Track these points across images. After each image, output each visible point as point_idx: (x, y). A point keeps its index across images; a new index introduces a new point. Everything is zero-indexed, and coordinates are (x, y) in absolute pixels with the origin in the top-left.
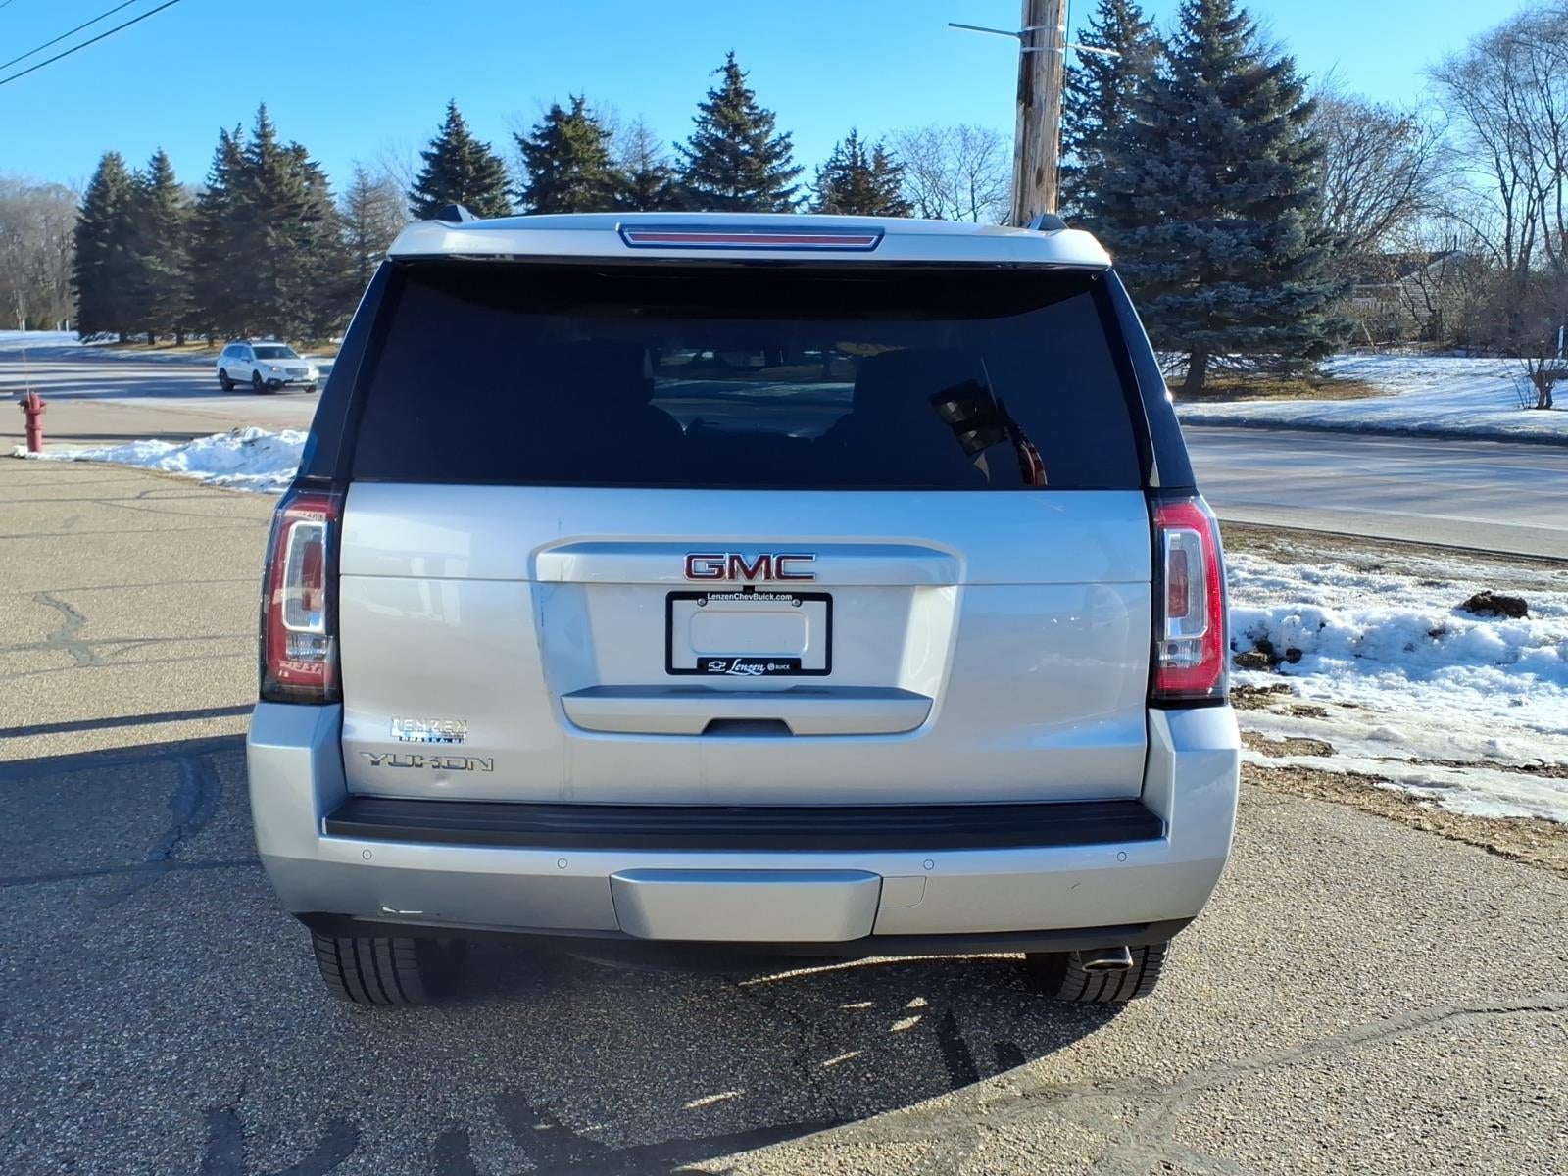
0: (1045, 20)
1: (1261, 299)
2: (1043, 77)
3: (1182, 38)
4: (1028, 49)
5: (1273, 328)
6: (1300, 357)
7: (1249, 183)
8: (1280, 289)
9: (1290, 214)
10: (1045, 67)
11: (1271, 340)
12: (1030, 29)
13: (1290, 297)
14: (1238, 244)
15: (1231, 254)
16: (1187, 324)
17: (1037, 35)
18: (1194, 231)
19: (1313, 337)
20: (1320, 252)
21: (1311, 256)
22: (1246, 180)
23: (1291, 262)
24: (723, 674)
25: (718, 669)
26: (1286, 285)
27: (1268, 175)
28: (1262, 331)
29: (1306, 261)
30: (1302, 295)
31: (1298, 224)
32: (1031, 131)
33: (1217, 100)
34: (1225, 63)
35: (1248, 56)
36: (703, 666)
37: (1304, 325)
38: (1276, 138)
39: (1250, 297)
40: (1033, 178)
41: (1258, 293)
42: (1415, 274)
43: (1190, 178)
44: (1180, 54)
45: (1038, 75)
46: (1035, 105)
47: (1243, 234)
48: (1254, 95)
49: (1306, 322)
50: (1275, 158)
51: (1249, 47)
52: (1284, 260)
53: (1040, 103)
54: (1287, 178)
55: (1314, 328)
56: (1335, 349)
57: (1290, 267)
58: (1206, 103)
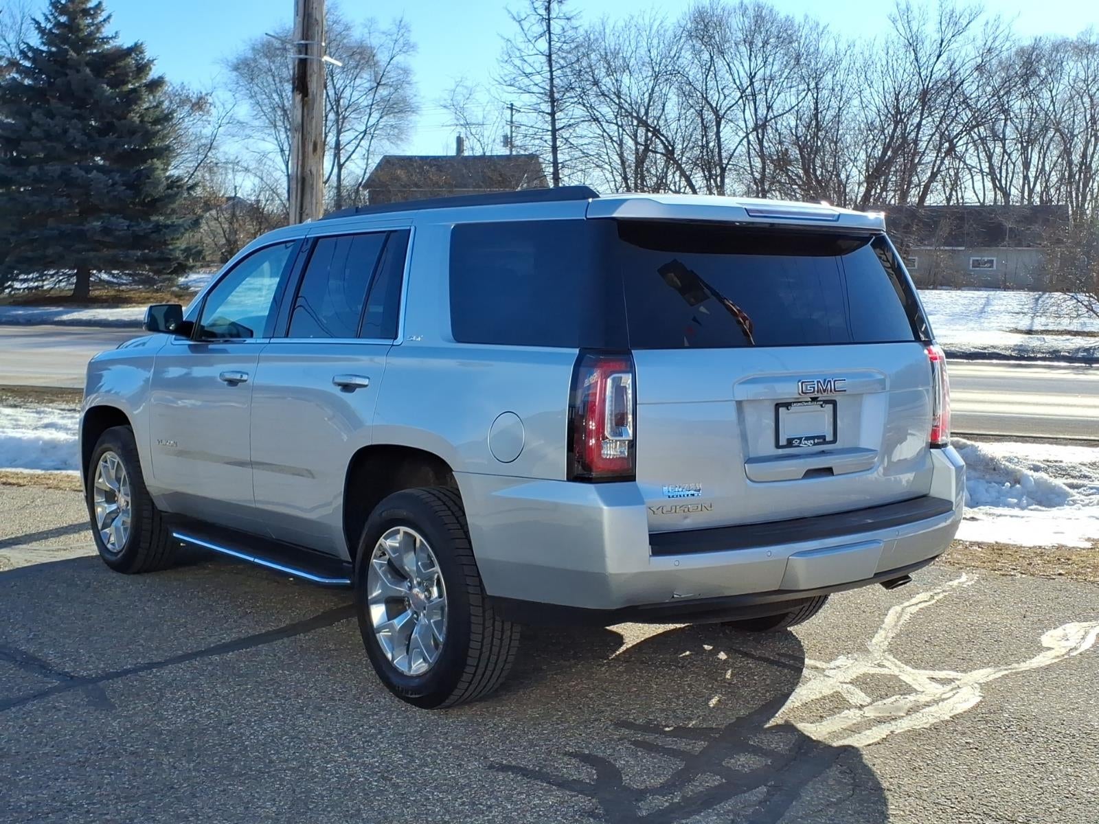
0: (314, 38)
1: (135, 228)
2: (315, 78)
3: (50, 17)
4: (302, 56)
5: (147, 251)
6: (168, 274)
7: (118, 137)
8: (149, 221)
9: (153, 164)
10: (316, 70)
11: (145, 260)
12: (303, 42)
13: (158, 228)
14: (113, 185)
15: (108, 192)
16: (80, 246)
17: (309, 47)
18: (77, 172)
19: (177, 259)
20: (177, 194)
21: (169, 196)
22: (116, 135)
23: (155, 201)
24: (799, 446)
25: (796, 444)
26: (154, 218)
27: (132, 132)
28: (139, 253)
29: (167, 200)
30: (167, 227)
31: (159, 172)
32: (308, 115)
33: (88, 70)
34: (89, 41)
35: (106, 38)
36: (790, 443)
37: (170, 250)
38: (136, 104)
39: (128, 226)
40: (311, 148)
41: (133, 223)
42: (214, 212)
43: (71, 131)
44: (50, 29)
45: (311, 75)
46: (310, 96)
47: (117, 177)
48: (114, 69)
49: (170, 247)
50: (137, 120)
51: (107, 31)
52: (149, 199)
53: (313, 95)
54: (148, 136)
55: (178, 252)
56: (191, 268)
57: (155, 205)
58: (78, 71)
